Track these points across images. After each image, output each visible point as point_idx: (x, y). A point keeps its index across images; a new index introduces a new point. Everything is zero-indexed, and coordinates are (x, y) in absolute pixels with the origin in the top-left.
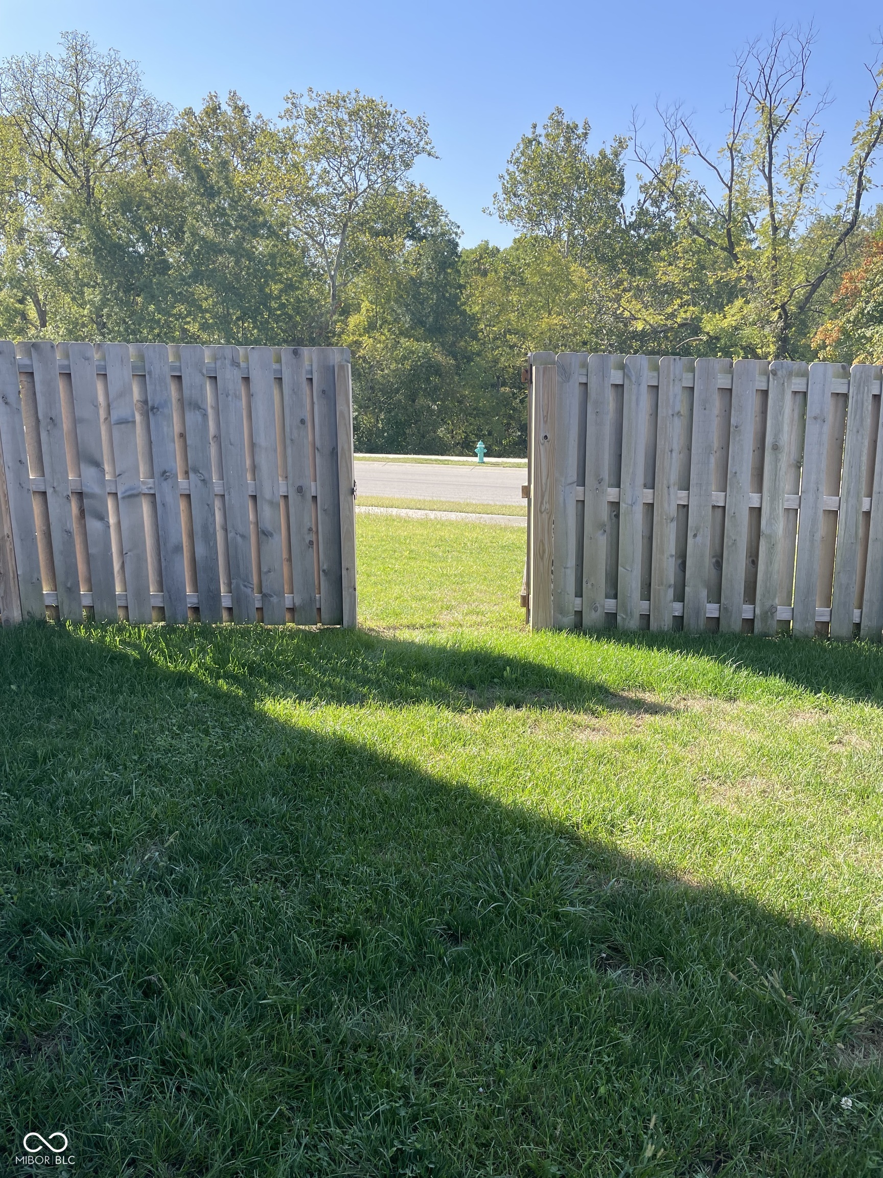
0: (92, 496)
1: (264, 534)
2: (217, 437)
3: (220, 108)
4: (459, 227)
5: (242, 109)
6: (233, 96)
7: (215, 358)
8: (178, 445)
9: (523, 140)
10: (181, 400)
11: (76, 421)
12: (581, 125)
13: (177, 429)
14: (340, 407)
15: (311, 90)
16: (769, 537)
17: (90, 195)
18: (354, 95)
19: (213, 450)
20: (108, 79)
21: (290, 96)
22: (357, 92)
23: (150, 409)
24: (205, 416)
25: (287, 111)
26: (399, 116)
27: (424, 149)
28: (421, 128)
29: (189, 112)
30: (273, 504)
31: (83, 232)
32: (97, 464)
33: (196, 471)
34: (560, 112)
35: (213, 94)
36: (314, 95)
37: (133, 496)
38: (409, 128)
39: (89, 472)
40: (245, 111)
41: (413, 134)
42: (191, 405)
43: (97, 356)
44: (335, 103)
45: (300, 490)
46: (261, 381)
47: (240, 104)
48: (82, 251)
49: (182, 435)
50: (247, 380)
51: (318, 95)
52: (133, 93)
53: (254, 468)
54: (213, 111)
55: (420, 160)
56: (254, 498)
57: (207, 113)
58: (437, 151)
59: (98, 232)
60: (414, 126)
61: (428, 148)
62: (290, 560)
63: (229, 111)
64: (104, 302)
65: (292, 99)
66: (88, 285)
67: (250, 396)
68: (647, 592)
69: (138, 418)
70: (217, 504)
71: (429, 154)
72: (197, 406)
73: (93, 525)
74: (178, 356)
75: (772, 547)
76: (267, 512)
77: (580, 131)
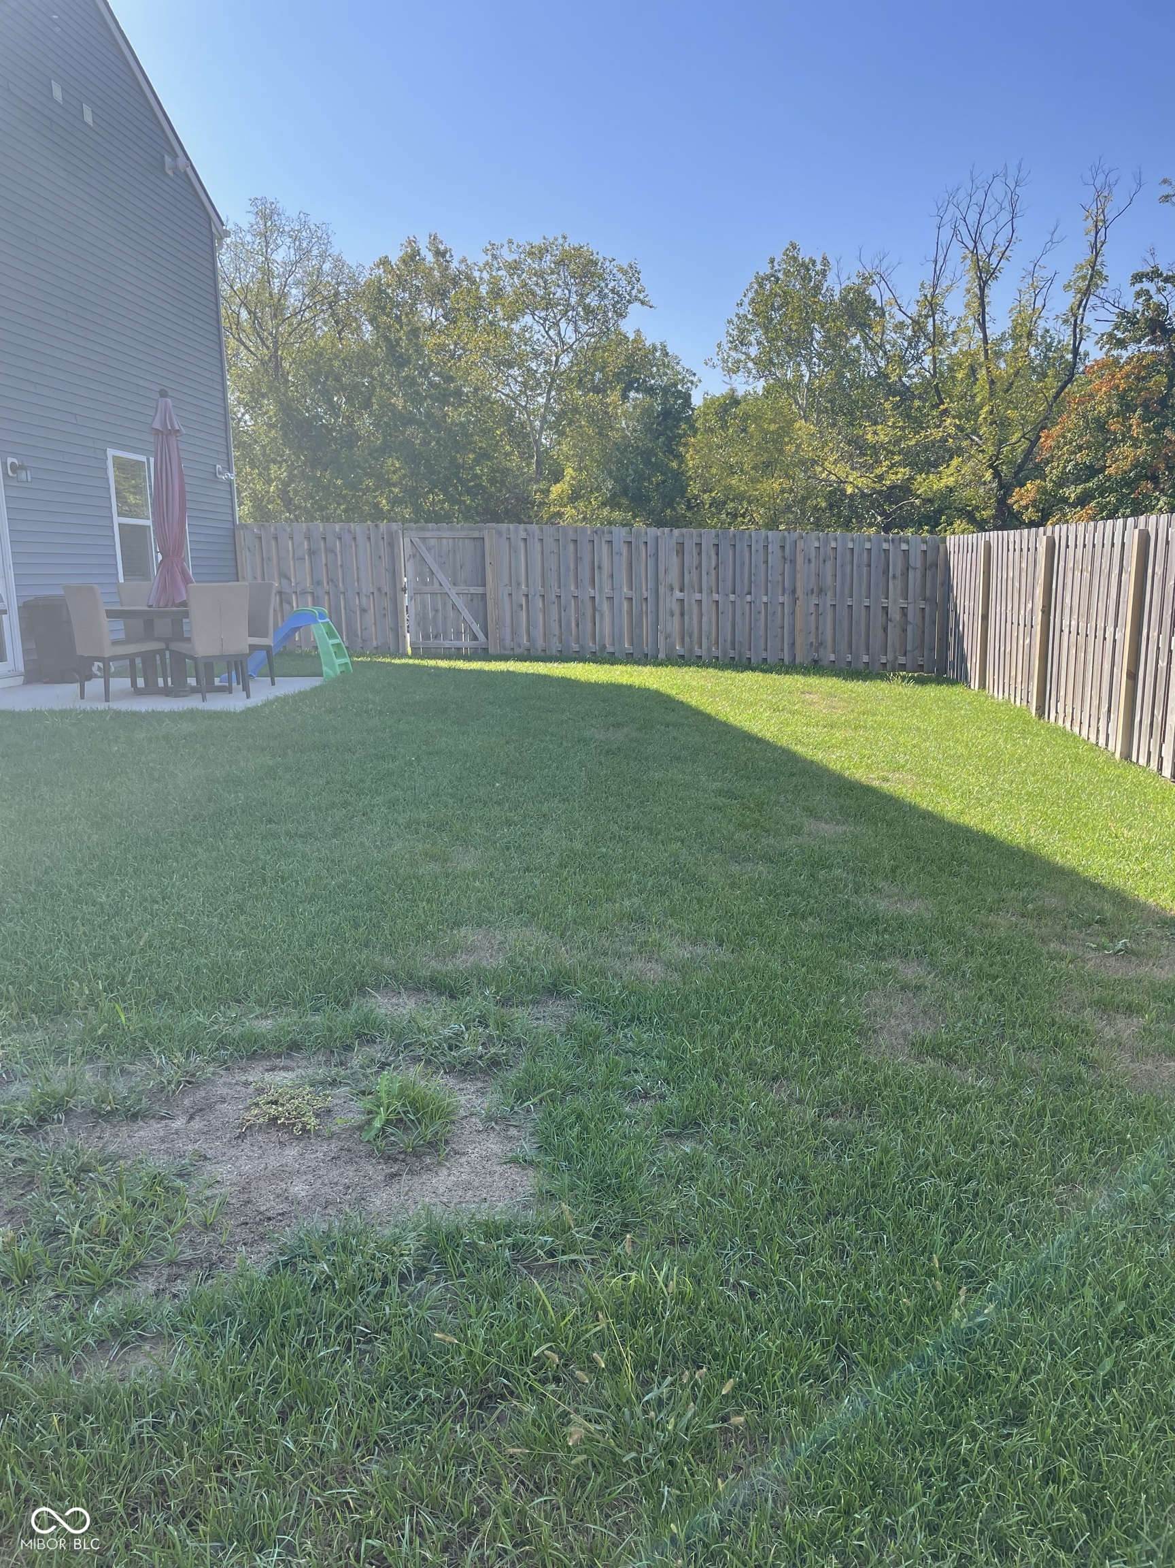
0: (285, 593)
1: (363, 611)
2: (341, 566)
3: (419, 255)
4: (695, 374)
5: (443, 254)
6: (434, 239)
7: (341, 529)
8: (324, 569)
9: (756, 278)
10: (326, 548)
11: (279, 559)
12: (819, 262)
13: (324, 562)
14: (396, 550)
15: (510, 242)
16: (600, 611)
17: (278, 366)
18: (561, 241)
19: (340, 571)
20: (297, 243)
21: (489, 247)
22: (564, 237)
23: (312, 553)
24: (336, 555)
25: (487, 263)
26: (607, 263)
27: (637, 298)
28: (632, 274)
29: (385, 262)
30: (368, 597)
31: (269, 405)
32: (289, 579)
33: (332, 581)
34: (794, 248)
35: (412, 238)
36: (514, 246)
37: (304, 593)
38: (619, 275)
39: (284, 581)
40: (448, 255)
41: (624, 283)
42: (330, 550)
43: (289, 530)
44: (538, 253)
45: (379, 590)
46: (361, 539)
47: (442, 248)
48: (271, 426)
49: (326, 565)
50: (355, 539)
51: (519, 246)
52: (323, 256)
53: (358, 579)
54: (412, 257)
55: (634, 308)
56: (358, 593)
57: (404, 261)
58: (651, 299)
59: (286, 407)
60: (625, 273)
61: (641, 296)
62: (375, 624)
63: (430, 257)
64: (291, 478)
65: (492, 250)
66: (275, 462)
67: (356, 546)
68: (545, 637)
69: (307, 557)
70: (342, 597)
71: (643, 303)
72: (333, 551)
73: (286, 606)
74: (324, 528)
75: (602, 615)
76: (364, 600)
77: (819, 267)
